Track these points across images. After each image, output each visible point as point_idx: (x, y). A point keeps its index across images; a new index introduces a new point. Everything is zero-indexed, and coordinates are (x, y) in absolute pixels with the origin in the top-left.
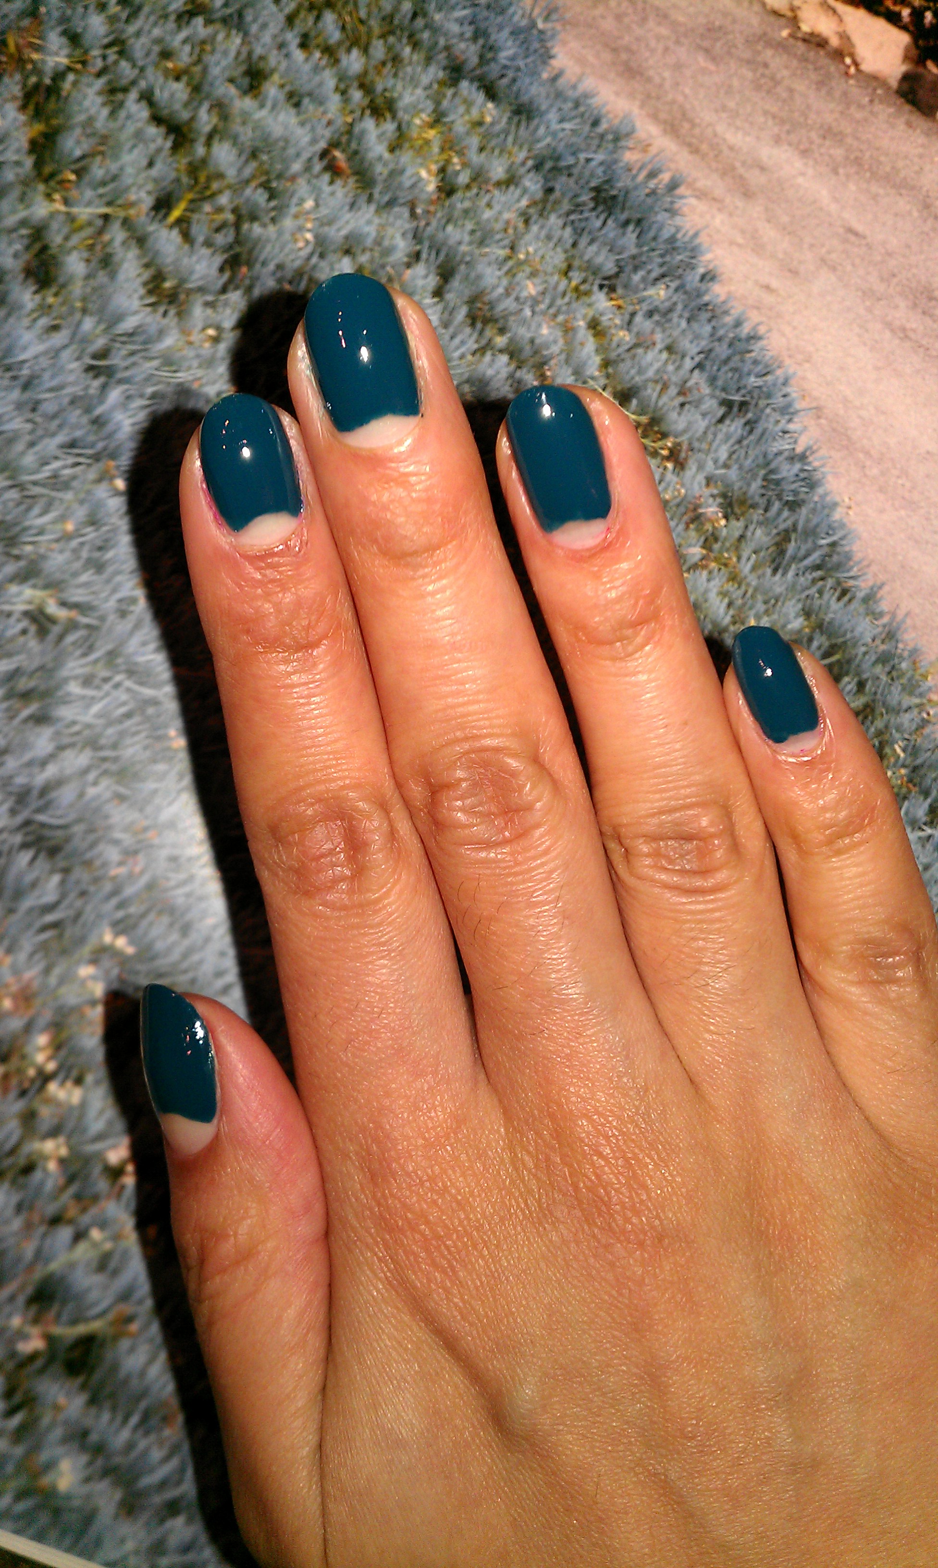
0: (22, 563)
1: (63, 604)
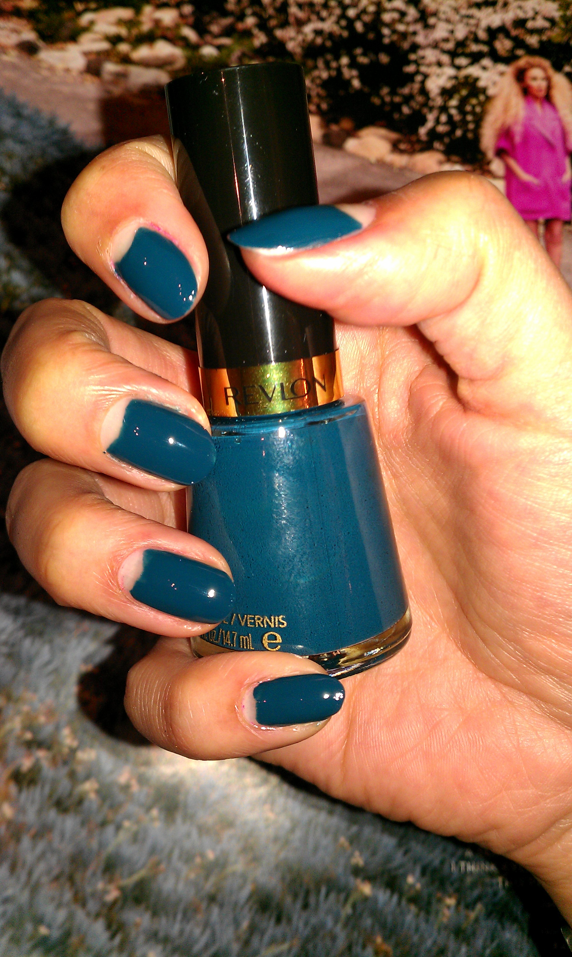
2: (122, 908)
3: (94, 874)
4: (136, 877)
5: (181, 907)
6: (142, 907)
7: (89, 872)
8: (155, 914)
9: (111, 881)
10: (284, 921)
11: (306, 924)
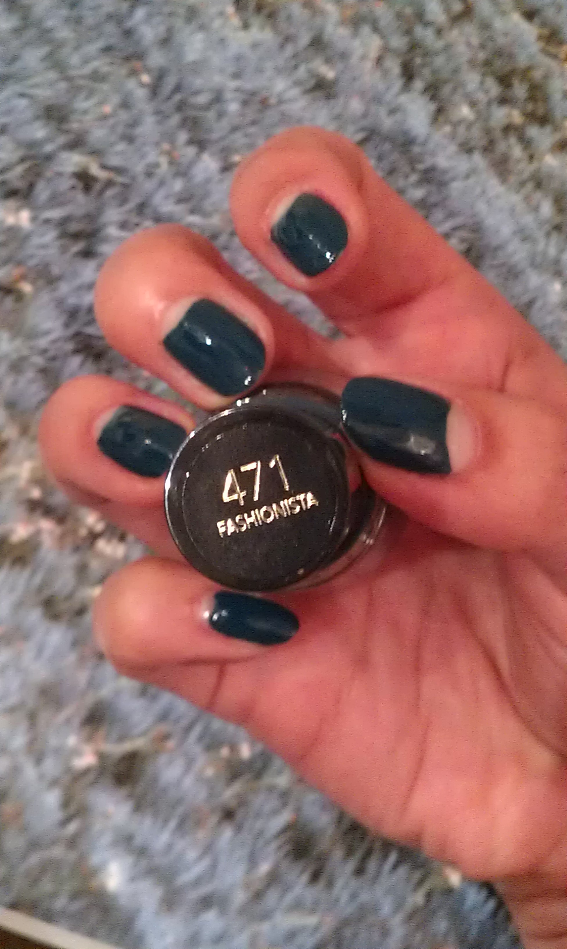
0: (71, 137)
1: (104, 167)
2: (92, 784)
3: (68, 721)
4: (128, 746)
5: (180, 810)
6: (124, 791)
7: (62, 716)
8: (138, 808)
9: (90, 739)
10: (322, 882)
11: (354, 896)
